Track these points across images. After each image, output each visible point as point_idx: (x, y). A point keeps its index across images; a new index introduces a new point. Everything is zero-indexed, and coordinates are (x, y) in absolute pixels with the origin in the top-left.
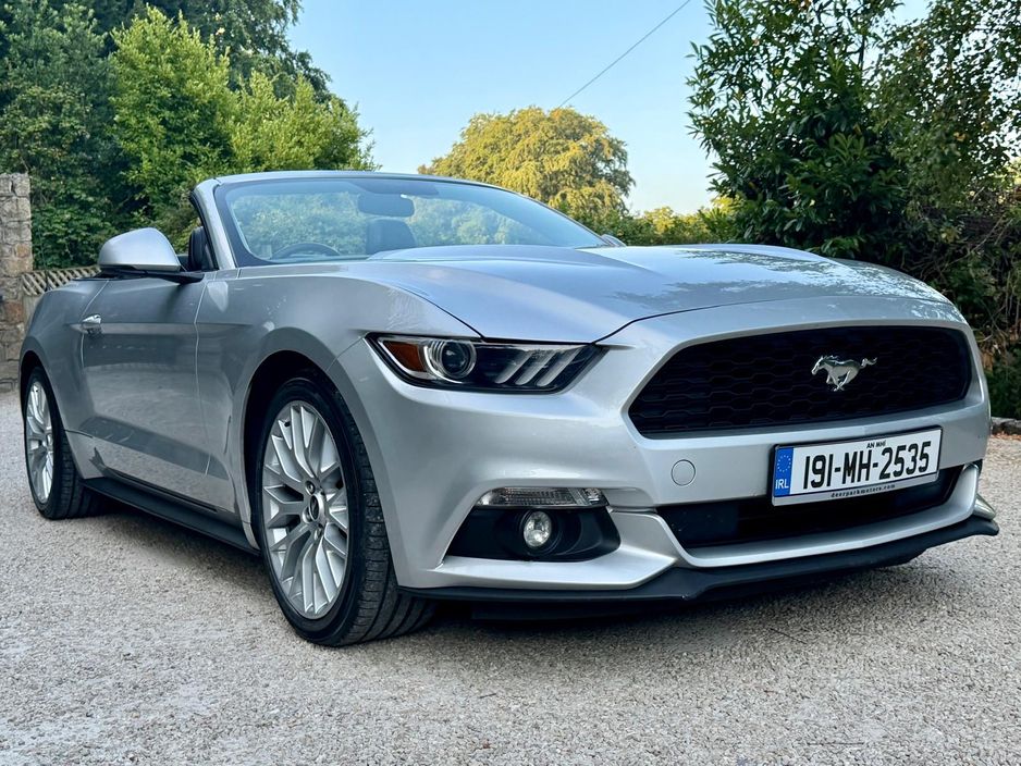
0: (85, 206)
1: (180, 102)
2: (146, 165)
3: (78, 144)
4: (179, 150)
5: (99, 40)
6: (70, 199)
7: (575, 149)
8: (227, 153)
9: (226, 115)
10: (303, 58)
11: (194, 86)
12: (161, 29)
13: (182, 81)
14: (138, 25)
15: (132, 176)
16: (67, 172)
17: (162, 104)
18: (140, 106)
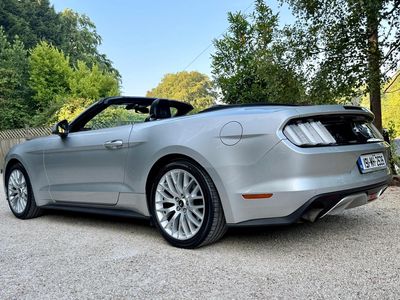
0: (20, 108)
1: (52, 73)
2: (40, 94)
3: (17, 88)
4: (52, 89)
5: (25, 52)
6: (14, 106)
7: (199, 85)
8: (68, 89)
9: (68, 77)
10: (104, 56)
11: (57, 67)
12: (46, 48)
13: (53, 66)
14: (39, 47)
15: (35, 98)
16: (14, 97)
17: (46, 73)
18: (39, 74)
